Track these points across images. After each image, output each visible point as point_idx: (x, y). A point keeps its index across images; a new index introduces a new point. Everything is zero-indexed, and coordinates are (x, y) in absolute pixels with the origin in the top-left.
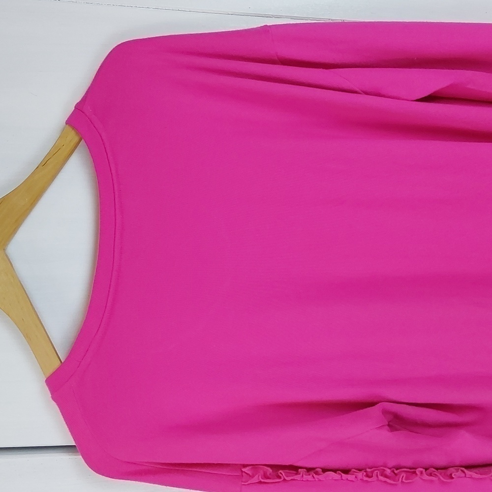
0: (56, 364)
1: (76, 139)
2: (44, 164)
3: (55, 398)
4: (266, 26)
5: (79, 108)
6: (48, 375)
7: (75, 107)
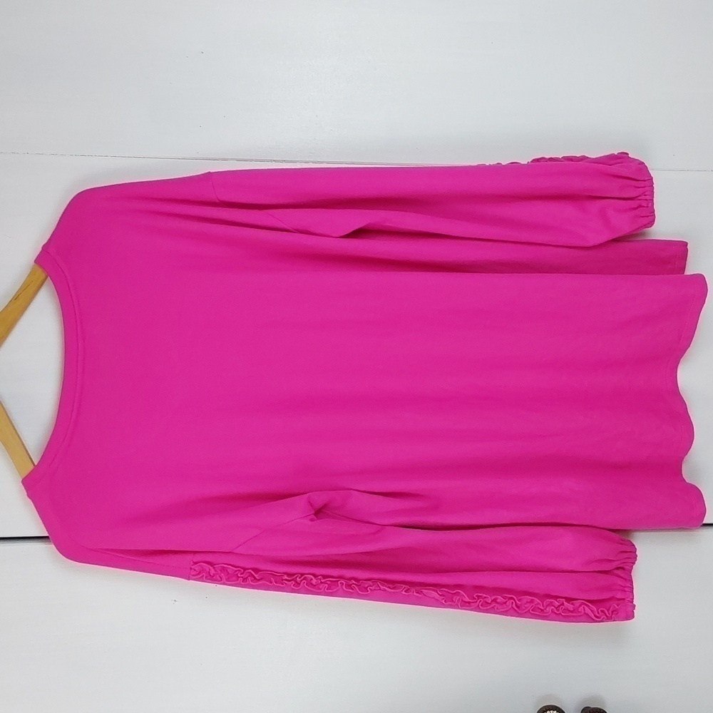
0: (31, 467)
1: (43, 275)
2: (16, 298)
3: (30, 496)
4: (209, 173)
5: (46, 249)
6: (24, 477)
7: (42, 248)
